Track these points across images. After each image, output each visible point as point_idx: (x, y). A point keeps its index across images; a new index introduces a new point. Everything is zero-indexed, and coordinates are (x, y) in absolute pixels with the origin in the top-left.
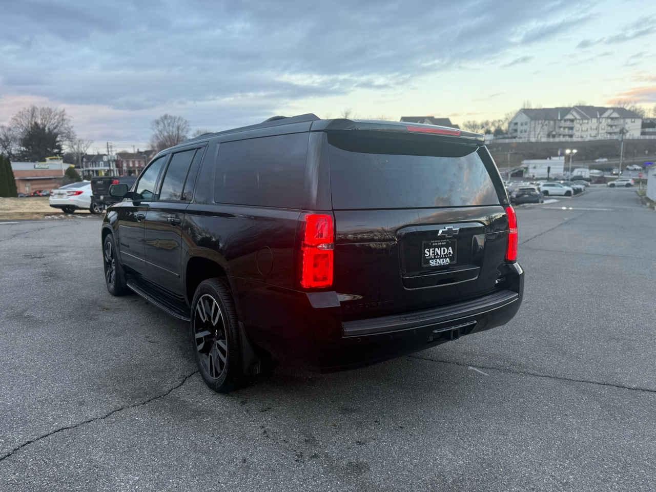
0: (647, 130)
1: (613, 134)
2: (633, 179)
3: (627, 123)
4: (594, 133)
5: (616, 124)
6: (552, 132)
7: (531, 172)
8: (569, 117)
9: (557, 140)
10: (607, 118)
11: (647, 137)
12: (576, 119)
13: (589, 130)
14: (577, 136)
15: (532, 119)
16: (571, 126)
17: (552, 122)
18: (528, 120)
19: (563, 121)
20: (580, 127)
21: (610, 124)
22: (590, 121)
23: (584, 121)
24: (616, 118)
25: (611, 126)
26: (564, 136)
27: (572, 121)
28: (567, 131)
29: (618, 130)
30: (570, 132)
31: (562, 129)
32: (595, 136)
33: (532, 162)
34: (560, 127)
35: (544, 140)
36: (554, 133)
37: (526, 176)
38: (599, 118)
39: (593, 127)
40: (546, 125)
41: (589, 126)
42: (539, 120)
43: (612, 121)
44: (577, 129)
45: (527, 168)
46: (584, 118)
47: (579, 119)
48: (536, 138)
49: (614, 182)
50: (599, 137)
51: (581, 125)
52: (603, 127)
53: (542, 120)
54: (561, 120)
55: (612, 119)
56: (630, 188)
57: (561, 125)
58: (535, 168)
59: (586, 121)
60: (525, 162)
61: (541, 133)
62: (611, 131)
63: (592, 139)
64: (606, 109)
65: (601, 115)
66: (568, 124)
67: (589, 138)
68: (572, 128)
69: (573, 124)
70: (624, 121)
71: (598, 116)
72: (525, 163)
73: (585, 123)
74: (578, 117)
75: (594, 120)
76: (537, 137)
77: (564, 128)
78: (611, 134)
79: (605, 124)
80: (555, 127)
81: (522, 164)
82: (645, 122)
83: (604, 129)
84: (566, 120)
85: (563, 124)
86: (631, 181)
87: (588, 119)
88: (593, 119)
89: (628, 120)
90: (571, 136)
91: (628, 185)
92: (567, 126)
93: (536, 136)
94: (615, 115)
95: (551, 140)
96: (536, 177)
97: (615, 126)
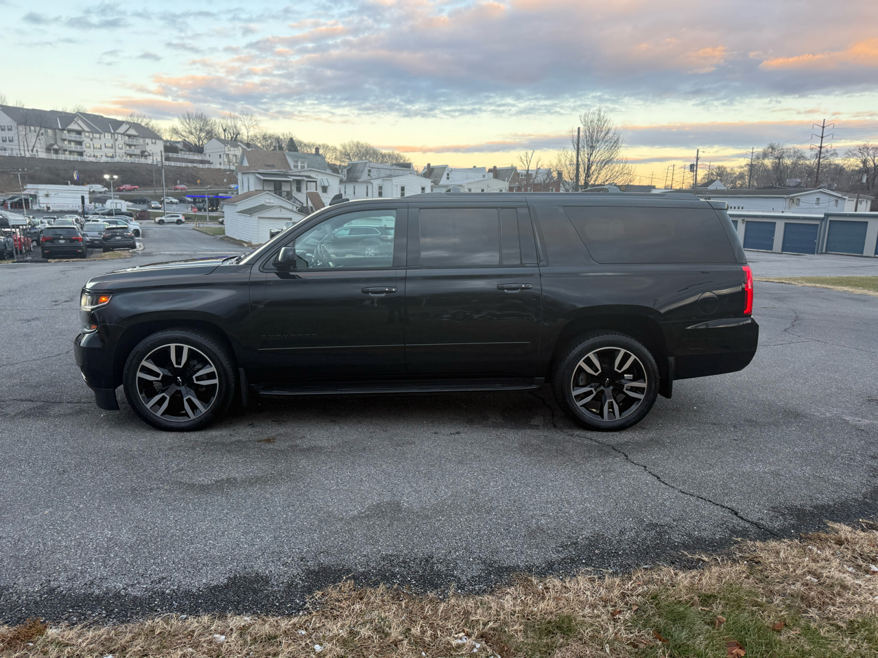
0: (171, 155)
1: (133, 157)
2: (183, 215)
3: (147, 144)
4: (110, 152)
5: (135, 143)
6: (53, 145)
7: (43, 202)
8: (73, 126)
9: (61, 157)
10: (123, 134)
11: (173, 164)
12: (84, 131)
13: (103, 147)
14: (88, 154)
15: (19, 124)
16: (78, 139)
17: (50, 131)
18: (14, 124)
19: (65, 132)
20: (91, 142)
21: (128, 142)
22: (102, 136)
23: (95, 135)
24: (134, 136)
25: (130, 146)
26: (71, 152)
27: (79, 133)
28: (73, 146)
29: (138, 152)
30: (79, 148)
31: (66, 142)
32: (112, 157)
33: (42, 189)
34: (64, 140)
35: (43, 155)
36: (56, 147)
37: (36, 207)
38: (114, 134)
39: (107, 145)
40: (42, 134)
41: (102, 142)
42: (30, 125)
43: (130, 140)
44: (88, 145)
45: (35, 197)
46: (93, 131)
47: (88, 132)
48: (30, 152)
49: (163, 218)
50: (117, 159)
51: (91, 140)
52: (120, 146)
53: (34, 126)
54: (63, 130)
55: (129, 136)
56: (182, 225)
57: (64, 137)
58: (47, 196)
59: (98, 136)
60: (29, 186)
61: (38, 145)
62: (131, 152)
63: (109, 160)
64: (121, 123)
65: (115, 130)
66: (73, 136)
67: (104, 159)
68: (80, 143)
69: (81, 138)
70: (144, 141)
71: (112, 131)
72: (30, 188)
73: (96, 138)
74: (86, 129)
75: (108, 136)
76: (32, 150)
77: (70, 141)
78: (131, 155)
79: (122, 142)
80: (56, 139)
81: (25, 190)
82: (168, 144)
83: (121, 149)
84: (70, 131)
85: (66, 134)
86: (181, 218)
87: (100, 133)
88: (106, 134)
89: (148, 141)
90: (81, 154)
91: (179, 222)
92: (73, 139)
93: (30, 149)
94: (132, 132)
95: (54, 157)
96: (51, 209)
97: (135, 146)
